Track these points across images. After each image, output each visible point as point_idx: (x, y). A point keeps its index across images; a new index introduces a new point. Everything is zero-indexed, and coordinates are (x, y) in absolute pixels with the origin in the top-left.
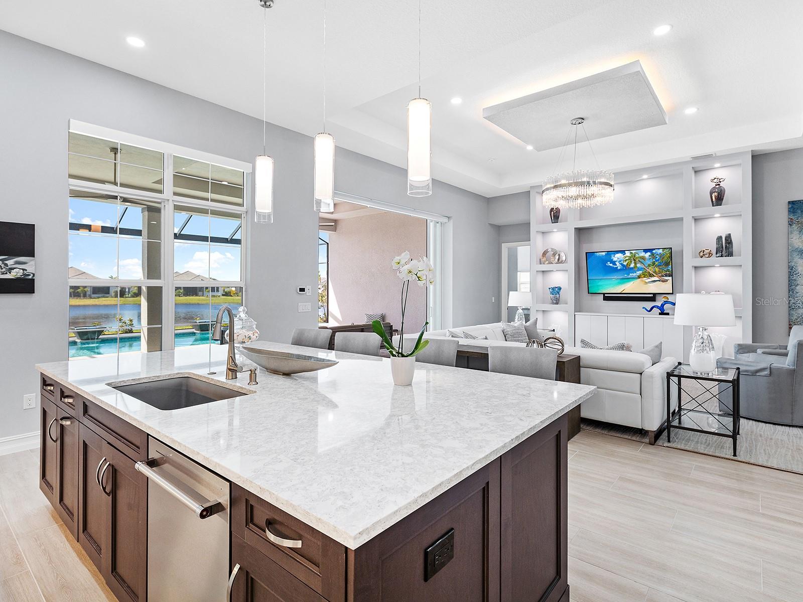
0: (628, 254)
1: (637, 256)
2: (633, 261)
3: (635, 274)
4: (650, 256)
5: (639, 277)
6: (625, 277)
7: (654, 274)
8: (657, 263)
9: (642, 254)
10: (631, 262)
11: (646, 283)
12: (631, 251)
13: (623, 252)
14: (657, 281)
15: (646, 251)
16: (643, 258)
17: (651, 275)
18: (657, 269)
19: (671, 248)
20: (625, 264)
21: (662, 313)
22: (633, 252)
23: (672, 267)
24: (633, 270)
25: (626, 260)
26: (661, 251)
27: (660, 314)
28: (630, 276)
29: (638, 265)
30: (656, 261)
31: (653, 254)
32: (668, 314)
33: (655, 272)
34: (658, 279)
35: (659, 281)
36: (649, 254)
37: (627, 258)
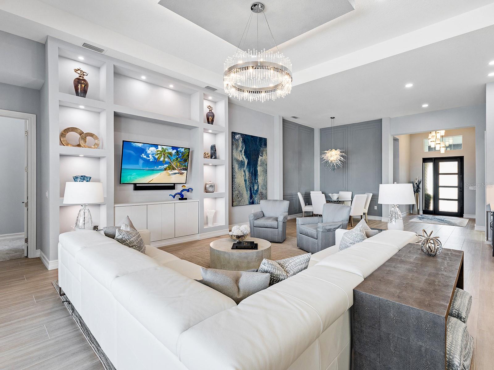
0: (160, 148)
1: (167, 151)
2: (163, 156)
3: (163, 167)
4: (175, 153)
5: (165, 169)
6: (154, 169)
7: (176, 168)
8: (179, 159)
9: (171, 151)
10: (161, 156)
11: (170, 175)
12: (163, 146)
13: (156, 146)
14: (177, 173)
15: (174, 148)
16: (170, 154)
17: (174, 169)
18: (178, 164)
19: (189, 149)
20: (156, 157)
21: (182, 198)
22: (164, 147)
23: (188, 163)
24: (162, 163)
25: (158, 154)
26: (183, 150)
27: (180, 199)
28: (158, 168)
29: (166, 160)
30: (179, 157)
31: (177, 152)
32: (186, 199)
33: (177, 166)
34: (178, 172)
35: (178, 173)
36: (175, 151)
37: (159, 152)
